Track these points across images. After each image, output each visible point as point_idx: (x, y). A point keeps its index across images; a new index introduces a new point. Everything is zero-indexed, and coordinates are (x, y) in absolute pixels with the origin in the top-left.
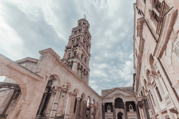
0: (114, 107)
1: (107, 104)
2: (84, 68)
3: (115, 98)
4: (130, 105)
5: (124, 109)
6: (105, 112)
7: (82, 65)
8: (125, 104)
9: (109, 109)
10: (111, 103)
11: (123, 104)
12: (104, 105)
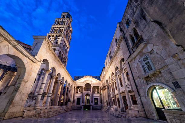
0: (84, 90)
1: (78, 87)
2: (64, 56)
3: (85, 83)
4: (96, 89)
5: (91, 91)
6: (76, 93)
7: (63, 53)
8: (92, 88)
9: (79, 91)
10: (82, 87)
11: (91, 88)
12: (76, 88)
